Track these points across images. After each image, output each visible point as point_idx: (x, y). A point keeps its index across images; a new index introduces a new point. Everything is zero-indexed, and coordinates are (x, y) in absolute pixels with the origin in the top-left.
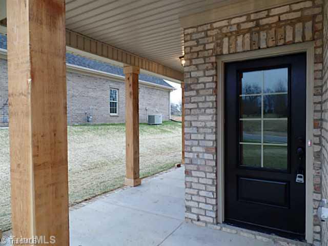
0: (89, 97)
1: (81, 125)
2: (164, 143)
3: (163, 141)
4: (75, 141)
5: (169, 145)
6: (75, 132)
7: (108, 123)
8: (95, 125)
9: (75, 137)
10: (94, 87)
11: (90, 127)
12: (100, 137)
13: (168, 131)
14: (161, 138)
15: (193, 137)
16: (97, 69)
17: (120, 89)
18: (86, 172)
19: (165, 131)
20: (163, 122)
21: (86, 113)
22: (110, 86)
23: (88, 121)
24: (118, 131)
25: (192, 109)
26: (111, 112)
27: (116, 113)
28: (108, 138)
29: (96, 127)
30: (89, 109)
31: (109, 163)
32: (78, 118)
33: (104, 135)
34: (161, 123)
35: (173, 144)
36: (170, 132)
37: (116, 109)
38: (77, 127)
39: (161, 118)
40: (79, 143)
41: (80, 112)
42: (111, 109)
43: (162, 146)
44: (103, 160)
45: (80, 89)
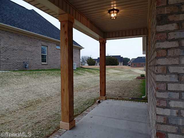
0: (26, 51)
1: (20, 70)
2: (79, 82)
3: (79, 81)
4: (14, 83)
5: (83, 84)
6: (15, 76)
7: (40, 69)
8: (31, 70)
9: (14, 80)
10: (30, 44)
11: (27, 72)
12: (34, 79)
13: (80, 74)
14: (77, 79)
15: (171, 87)
16: (33, 32)
17: (49, 46)
18: (22, 111)
19: (79, 74)
20: (77, 68)
21: (24, 62)
22: (41, 44)
23: (26, 68)
24: (48, 75)
25: (169, 49)
26: (42, 62)
27: (46, 62)
28: (41, 80)
29: (31, 72)
30: (27, 59)
31: (43, 100)
32: (18, 66)
33: (38, 77)
34: (76, 69)
35: (86, 83)
36: (82, 75)
37: (46, 60)
38: (16, 72)
39: (76, 66)
40: (18, 85)
41: (19, 61)
42: (42, 59)
43: (80, 85)
44: (37, 98)
45: (20, 45)
